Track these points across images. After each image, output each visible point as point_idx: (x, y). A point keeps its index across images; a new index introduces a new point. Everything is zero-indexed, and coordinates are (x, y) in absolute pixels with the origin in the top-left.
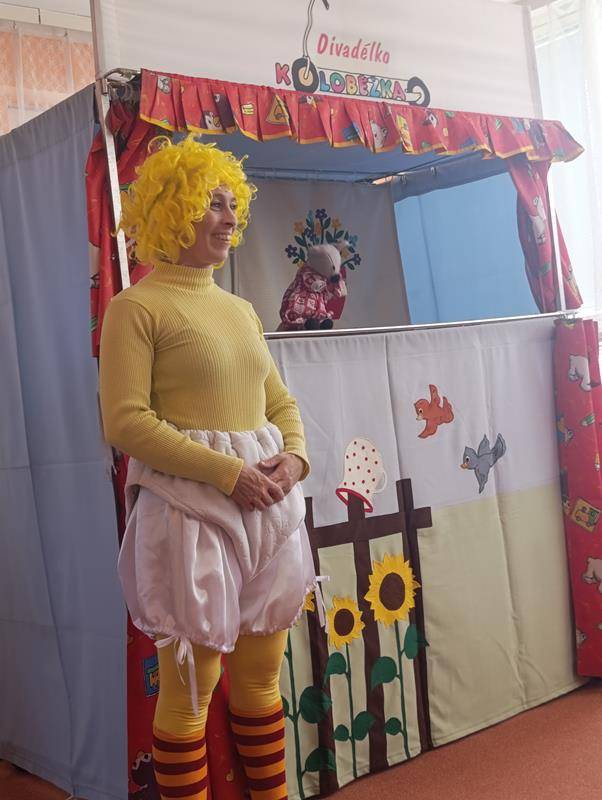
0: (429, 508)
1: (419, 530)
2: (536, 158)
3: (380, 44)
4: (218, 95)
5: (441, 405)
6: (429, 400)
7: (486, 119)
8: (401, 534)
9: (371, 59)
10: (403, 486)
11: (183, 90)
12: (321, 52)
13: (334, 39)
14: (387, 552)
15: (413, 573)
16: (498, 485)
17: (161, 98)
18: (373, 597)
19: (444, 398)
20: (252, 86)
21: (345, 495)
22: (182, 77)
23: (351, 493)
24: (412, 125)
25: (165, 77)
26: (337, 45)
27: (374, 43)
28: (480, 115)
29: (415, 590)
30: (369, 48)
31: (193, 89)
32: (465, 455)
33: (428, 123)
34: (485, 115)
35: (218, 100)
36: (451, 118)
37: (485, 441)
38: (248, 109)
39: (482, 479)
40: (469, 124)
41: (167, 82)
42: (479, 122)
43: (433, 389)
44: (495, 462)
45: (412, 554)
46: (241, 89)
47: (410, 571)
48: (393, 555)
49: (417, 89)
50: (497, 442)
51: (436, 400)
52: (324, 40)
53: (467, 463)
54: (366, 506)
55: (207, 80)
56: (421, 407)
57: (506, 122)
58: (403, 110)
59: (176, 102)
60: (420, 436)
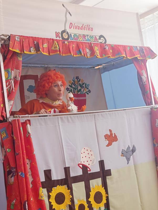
0: (111, 169)
1: (107, 177)
2: (141, 58)
3: (89, 25)
4: (35, 42)
5: (113, 136)
6: (109, 135)
7: (124, 47)
8: (101, 178)
9: (87, 30)
10: (101, 162)
11: (24, 40)
12: (70, 28)
13: (74, 24)
14: (96, 184)
15: (105, 191)
16: (134, 161)
17: (17, 43)
18: (92, 199)
19: (114, 134)
20: (47, 39)
21: (81, 166)
22: (24, 36)
23: (83, 165)
24: (100, 49)
25: (18, 37)
26: (76, 26)
27: (88, 25)
28: (123, 46)
29: (106, 197)
30: (86, 27)
31: (27, 40)
32: (122, 152)
33: (105, 48)
34: (124, 46)
35: (35, 43)
36: (113, 47)
37: (129, 147)
38: (45, 45)
39: (128, 160)
40: (119, 48)
41: (19, 38)
42: (122, 48)
43: (110, 131)
44: (133, 154)
45: (105, 185)
46: (43, 40)
47: (104, 190)
48: (98, 185)
49: (102, 38)
50: (133, 147)
51: (111, 134)
52: (71, 24)
53: (123, 154)
54: (88, 169)
55: (32, 37)
56: (106, 137)
57: (131, 48)
58: (97, 45)
59: (21, 44)
60: (106, 146)
